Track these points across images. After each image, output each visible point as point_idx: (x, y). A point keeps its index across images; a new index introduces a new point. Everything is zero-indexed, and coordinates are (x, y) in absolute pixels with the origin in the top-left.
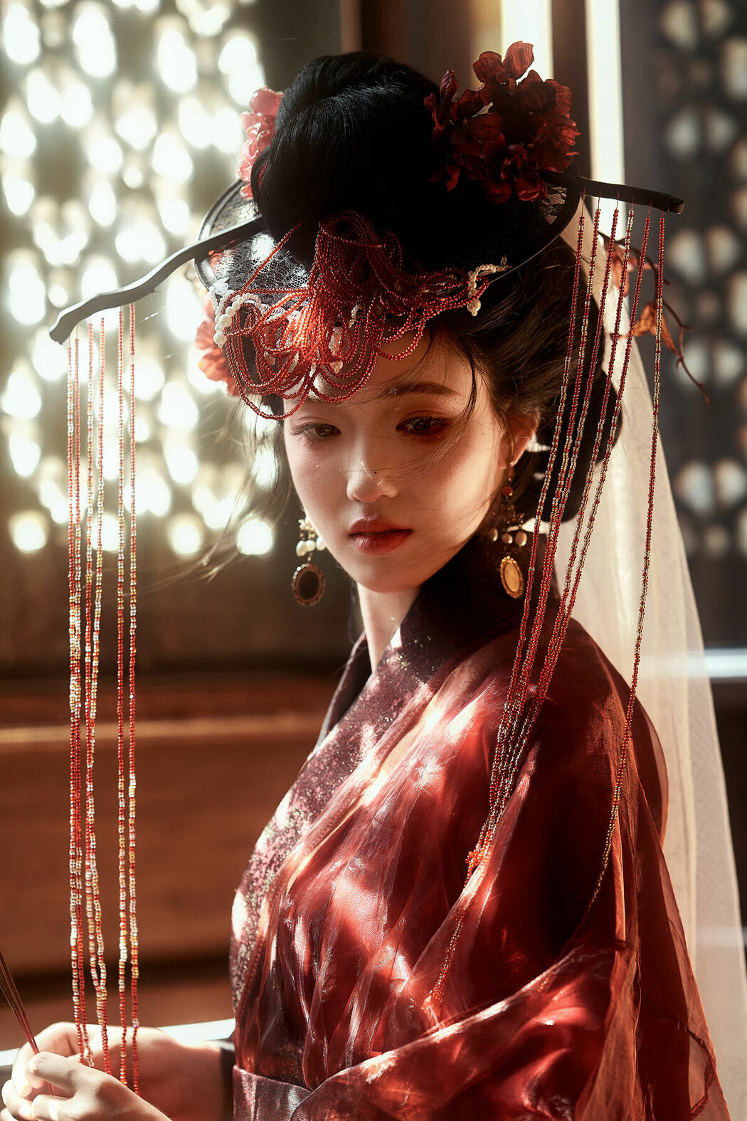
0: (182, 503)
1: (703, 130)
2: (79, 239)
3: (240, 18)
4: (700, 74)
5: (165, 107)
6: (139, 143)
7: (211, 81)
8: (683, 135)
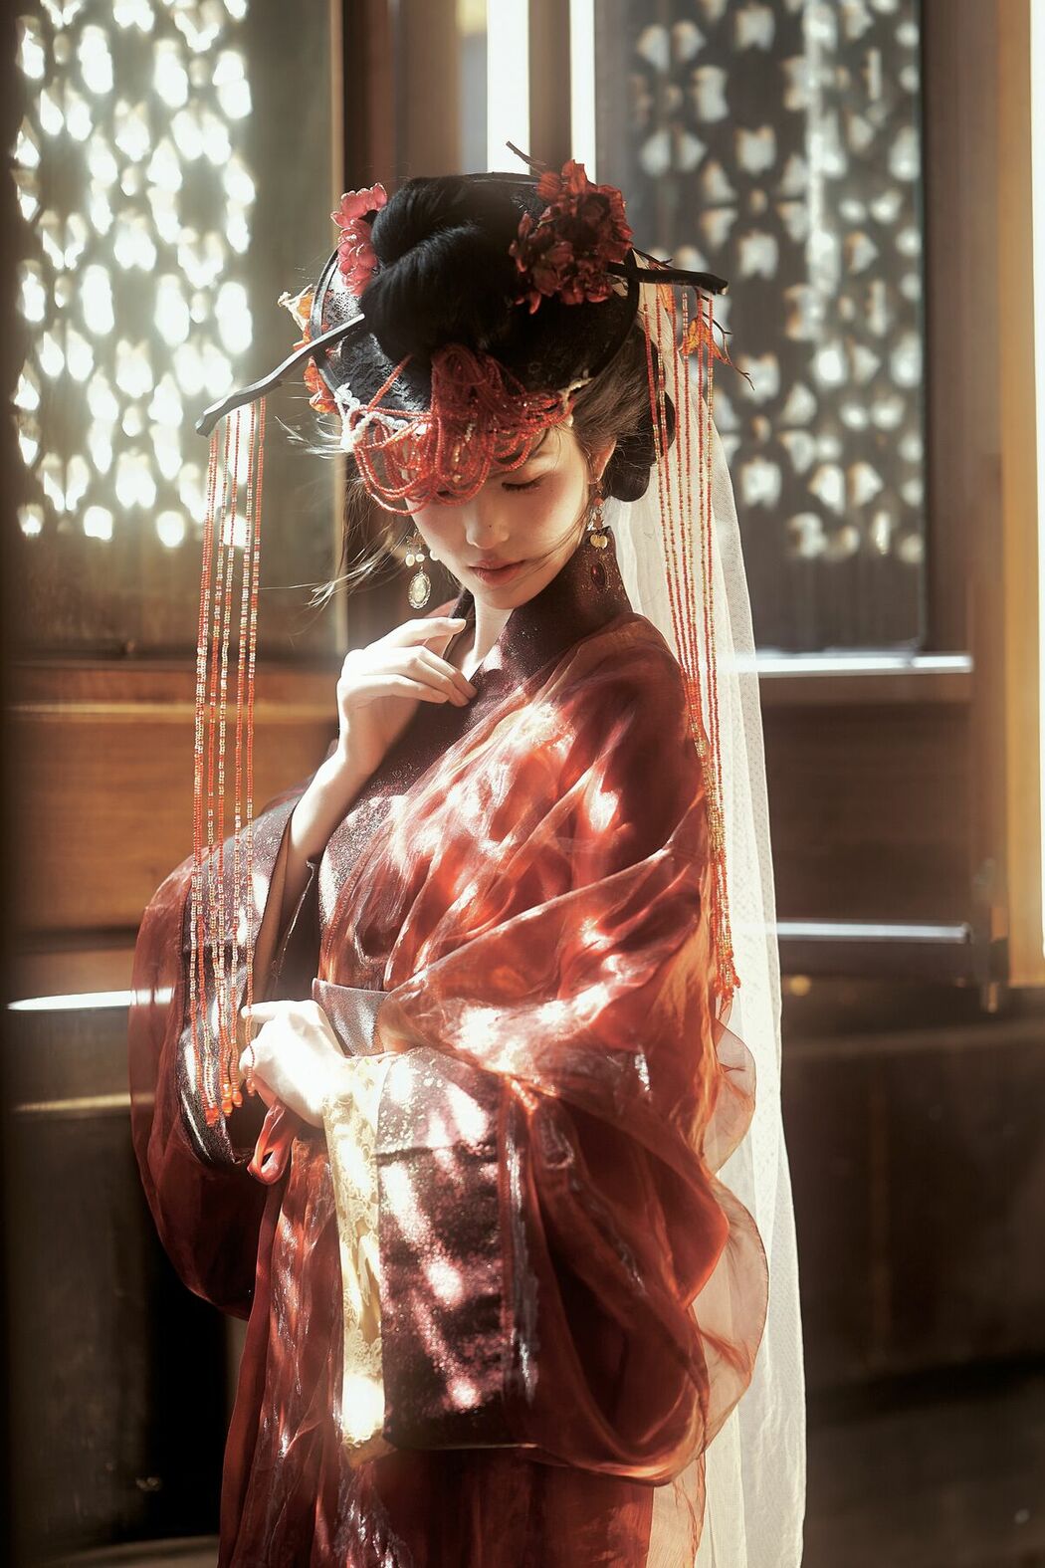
0: (168, 497)
1: (674, 150)
2: (77, 247)
3: (232, 35)
4: (674, 95)
5: (159, 123)
6: (136, 156)
7: (204, 96)
8: (656, 155)
